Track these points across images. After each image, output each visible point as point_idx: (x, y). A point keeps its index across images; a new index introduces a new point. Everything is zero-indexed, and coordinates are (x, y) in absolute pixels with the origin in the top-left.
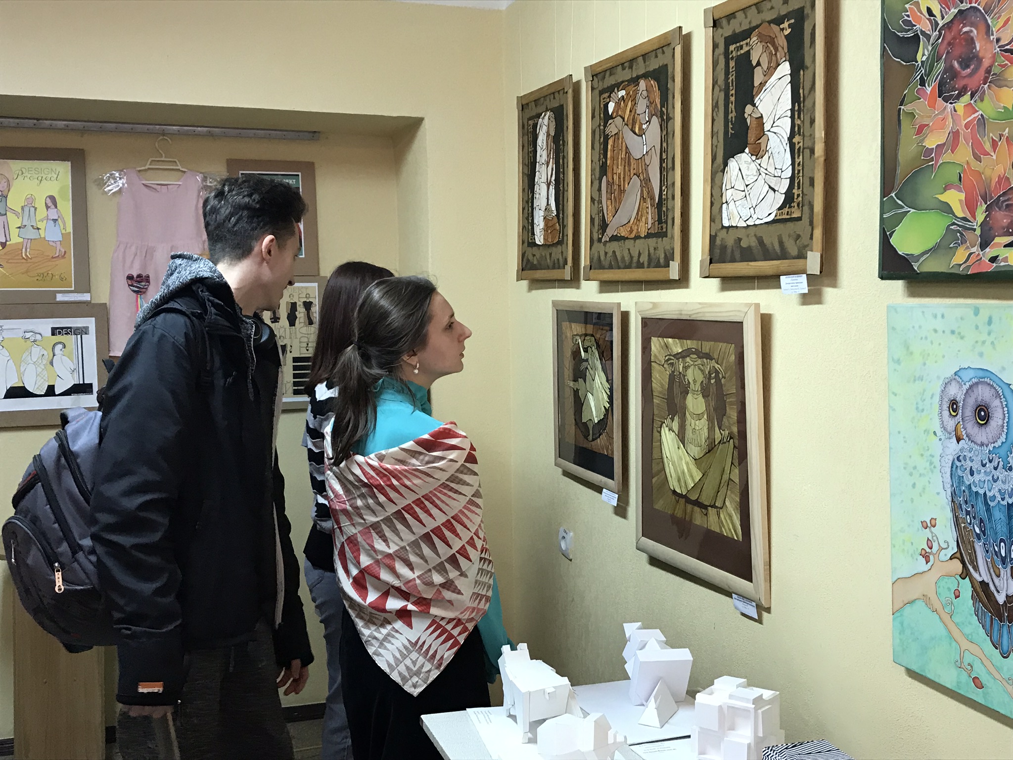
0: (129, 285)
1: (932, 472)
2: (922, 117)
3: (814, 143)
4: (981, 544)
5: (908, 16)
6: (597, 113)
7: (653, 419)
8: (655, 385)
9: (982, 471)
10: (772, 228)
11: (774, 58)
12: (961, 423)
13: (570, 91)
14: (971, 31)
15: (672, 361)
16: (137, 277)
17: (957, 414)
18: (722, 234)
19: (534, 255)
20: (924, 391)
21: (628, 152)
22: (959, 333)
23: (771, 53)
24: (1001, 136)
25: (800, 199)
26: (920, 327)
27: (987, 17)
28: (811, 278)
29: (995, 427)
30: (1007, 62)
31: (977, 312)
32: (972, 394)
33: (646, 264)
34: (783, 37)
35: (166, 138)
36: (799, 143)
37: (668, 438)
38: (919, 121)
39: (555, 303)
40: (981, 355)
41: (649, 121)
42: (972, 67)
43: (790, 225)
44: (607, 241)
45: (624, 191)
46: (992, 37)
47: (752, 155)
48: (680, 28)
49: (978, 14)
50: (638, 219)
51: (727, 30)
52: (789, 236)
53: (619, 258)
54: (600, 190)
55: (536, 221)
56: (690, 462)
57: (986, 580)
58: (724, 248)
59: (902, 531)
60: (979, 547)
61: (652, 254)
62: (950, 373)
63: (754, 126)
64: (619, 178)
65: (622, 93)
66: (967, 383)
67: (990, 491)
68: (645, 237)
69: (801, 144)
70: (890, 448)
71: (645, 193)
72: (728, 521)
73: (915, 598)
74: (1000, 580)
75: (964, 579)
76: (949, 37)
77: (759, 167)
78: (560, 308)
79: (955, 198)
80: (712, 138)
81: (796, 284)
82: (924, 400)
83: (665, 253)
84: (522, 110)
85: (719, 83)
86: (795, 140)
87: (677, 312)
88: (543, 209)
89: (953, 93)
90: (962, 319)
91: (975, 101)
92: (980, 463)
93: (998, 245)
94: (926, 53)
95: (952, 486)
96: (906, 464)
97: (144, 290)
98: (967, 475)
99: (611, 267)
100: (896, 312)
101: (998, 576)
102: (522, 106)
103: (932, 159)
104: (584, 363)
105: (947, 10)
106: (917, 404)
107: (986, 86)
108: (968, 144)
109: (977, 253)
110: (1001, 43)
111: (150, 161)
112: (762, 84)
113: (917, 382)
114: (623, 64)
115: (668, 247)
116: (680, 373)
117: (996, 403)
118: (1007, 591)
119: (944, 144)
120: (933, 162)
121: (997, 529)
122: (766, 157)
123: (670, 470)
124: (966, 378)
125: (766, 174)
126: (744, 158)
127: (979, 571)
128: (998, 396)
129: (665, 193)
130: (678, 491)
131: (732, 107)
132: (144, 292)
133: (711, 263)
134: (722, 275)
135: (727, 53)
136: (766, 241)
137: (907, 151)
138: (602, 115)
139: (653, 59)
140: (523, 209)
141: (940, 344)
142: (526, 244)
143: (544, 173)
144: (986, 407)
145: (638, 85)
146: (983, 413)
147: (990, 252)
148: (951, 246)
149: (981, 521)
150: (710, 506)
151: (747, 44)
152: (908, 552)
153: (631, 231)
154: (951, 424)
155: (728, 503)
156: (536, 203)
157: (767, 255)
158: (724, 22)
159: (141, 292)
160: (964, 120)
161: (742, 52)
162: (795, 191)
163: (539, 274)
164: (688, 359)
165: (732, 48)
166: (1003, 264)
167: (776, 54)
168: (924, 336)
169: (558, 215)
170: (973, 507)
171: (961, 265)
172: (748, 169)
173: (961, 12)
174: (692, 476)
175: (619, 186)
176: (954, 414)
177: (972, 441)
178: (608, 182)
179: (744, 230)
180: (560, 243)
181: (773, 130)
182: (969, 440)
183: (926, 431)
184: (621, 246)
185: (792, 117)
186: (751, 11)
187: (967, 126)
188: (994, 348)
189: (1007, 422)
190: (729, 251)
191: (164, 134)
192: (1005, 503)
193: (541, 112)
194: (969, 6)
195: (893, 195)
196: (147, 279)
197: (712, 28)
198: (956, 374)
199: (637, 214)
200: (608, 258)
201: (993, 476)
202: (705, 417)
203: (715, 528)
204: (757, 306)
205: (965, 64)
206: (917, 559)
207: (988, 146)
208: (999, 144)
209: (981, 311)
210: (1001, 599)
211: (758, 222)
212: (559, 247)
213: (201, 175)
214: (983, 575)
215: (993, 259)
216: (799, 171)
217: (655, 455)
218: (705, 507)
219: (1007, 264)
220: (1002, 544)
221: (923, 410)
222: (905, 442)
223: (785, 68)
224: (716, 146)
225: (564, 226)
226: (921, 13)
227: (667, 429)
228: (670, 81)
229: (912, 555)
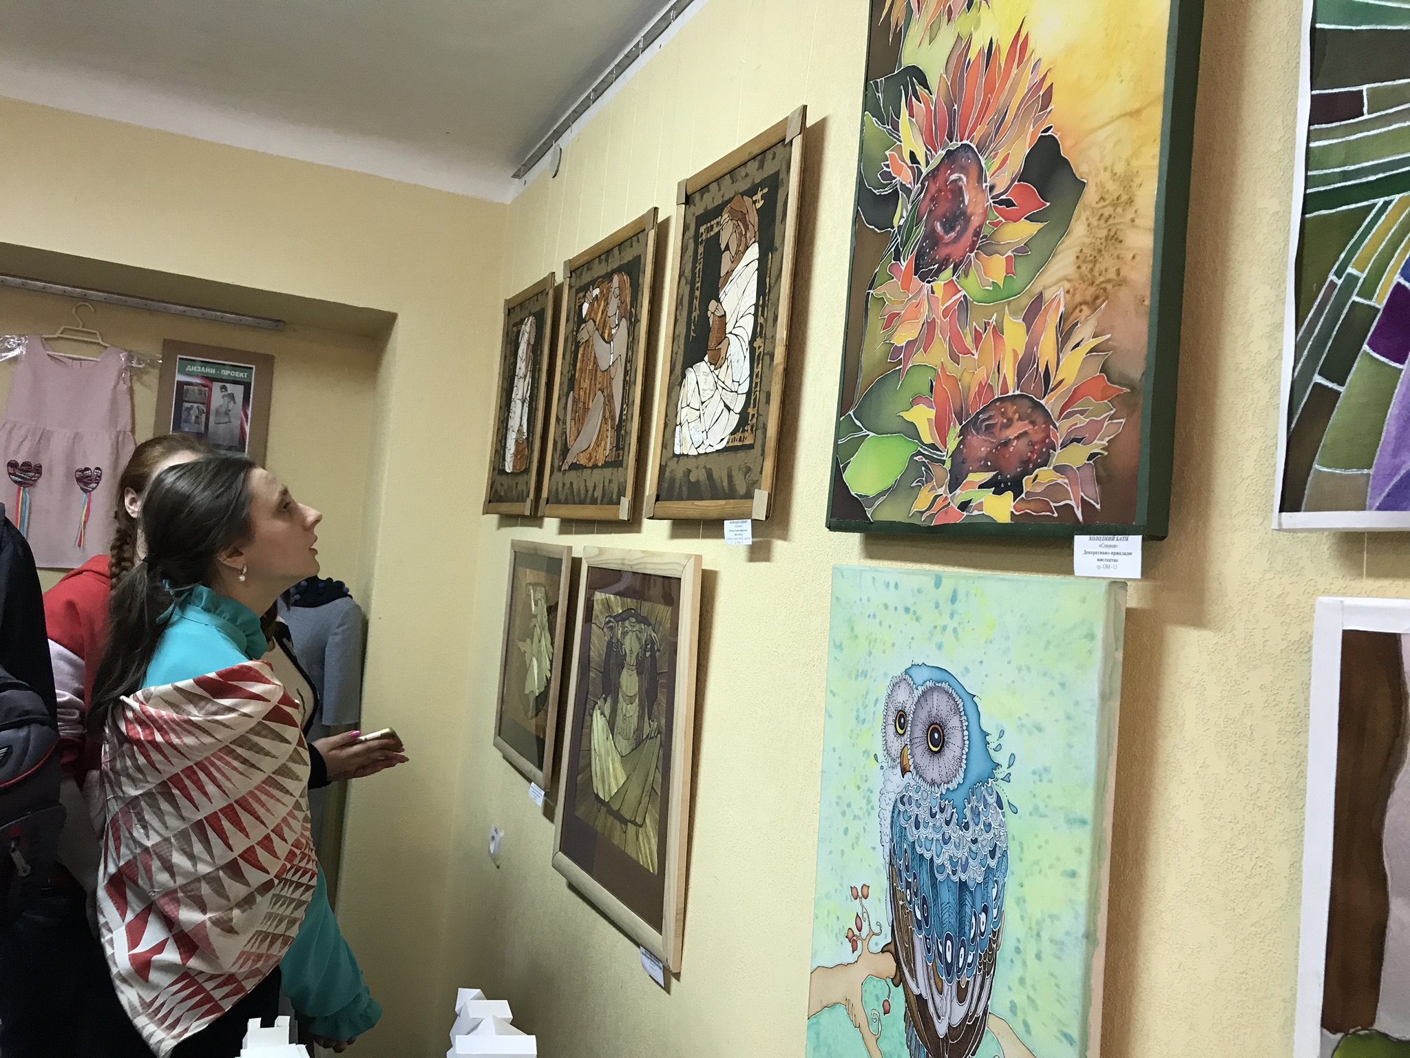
0: (10, 474)
1: (869, 814)
2: (892, 302)
3: (774, 347)
4: (921, 936)
5: (887, 166)
6: (572, 315)
7: (587, 698)
8: (593, 654)
9: (931, 824)
10: (723, 457)
11: (743, 239)
12: (909, 747)
13: (551, 293)
14: (960, 179)
15: (611, 624)
16: (22, 465)
17: (904, 733)
18: (672, 464)
19: (502, 485)
20: (867, 692)
21: (595, 363)
22: (915, 612)
23: (740, 234)
24: (987, 324)
25: (755, 420)
26: (869, 600)
27: (980, 158)
28: (755, 523)
29: (951, 758)
30: (1001, 218)
31: (938, 584)
32: (924, 704)
33: (599, 501)
34: (755, 211)
35: (86, 304)
36: (759, 347)
37: (599, 723)
38: (890, 308)
39: (514, 544)
40: (940, 646)
41: (618, 325)
42: (958, 228)
43: (741, 454)
44: (565, 470)
45: (589, 409)
46: (984, 185)
47: (711, 364)
48: (656, 209)
49: (970, 154)
50: (598, 444)
51: (698, 209)
52: (739, 469)
53: (575, 490)
54: (565, 408)
55: (508, 445)
56: (616, 759)
57: (924, 995)
58: (672, 481)
59: (828, 896)
60: (918, 939)
61: (606, 488)
62: (898, 671)
63: (716, 327)
64: (585, 394)
65: (597, 291)
66: (919, 688)
67: (938, 856)
68: (602, 467)
69: (762, 349)
70: (823, 772)
71: (607, 411)
72: (647, 846)
73: (835, 1001)
74: (942, 999)
75: (897, 986)
76: (933, 189)
77: (716, 379)
78: (517, 550)
79: (922, 416)
80: (673, 342)
81: (739, 533)
82: (867, 706)
83: (619, 489)
84: (509, 315)
85: (686, 275)
86: (756, 345)
87: (620, 562)
88: (516, 430)
89: (932, 267)
90: (919, 591)
91: (958, 278)
92: (928, 812)
93: (972, 482)
94: (905, 215)
95: (892, 840)
96: (839, 798)
97: (31, 482)
98: (911, 827)
99: (566, 502)
100: (843, 576)
101: (941, 992)
102: (509, 310)
103: (900, 362)
104: (533, 619)
105: (933, 152)
106: (858, 710)
107: (973, 254)
108: (945, 340)
109: (944, 496)
110: (995, 192)
111: (62, 328)
112: (729, 274)
113: (860, 678)
114: (600, 256)
115: (622, 480)
116: (618, 640)
117: (954, 722)
118: (949, 1018)
119: (917, 339)
120: (901, 366)
121: (945, 917)
122: (724, 367)
123: (596, 766)
124: (919, 681)
125: (723, 388)
126: (703, 367)
127: (916, 978)
128: (957, 711)
129: (625, 412)
130: (601, 796)
131: (696, 303)
132: (32, 485)
133: (657, 500)
134: (674, 517)
135: (697, 235)
136: (716, 475)
137: (873, 352)
138: (576, 319)
139: (628, 249)
140: (498, 429)
141: (890, 627)
142: (496, 472)
143: (521, 388)
144: (941, 727)
145: (611, 281)
146: (936, 736)
147: (961, 495)
148: (914, 484)
149: (924, 901)
150: (630, 821)
151: (718, 223)
152: (832, 931)
153: (590, 459)
154: (896, 745)
155: (648, 821)
156: (511, 423)
157: (715, 493)
158: (697, 196)
159: (25, 483)
160: (943, 305)
161: (712, 233)
162: (751, 411)
163: (506, 507)
164: (627, 624)
165: (702, 229)
166: (976, 512)
167: (746, 234)
168: (872, 614)
169: (527, 438)
170: (915, 878)
171: (922, 513)
172: (705, 383)
173: (949, 153)
174: (616, 779)
175: (584, 403)
176: (900, 731)
177: (920, 776)
178: (574, 397)
179: (694, 460)
180: (527, 471)
181: (735, 331)
182: (917, 773)
183: (866, 752)
184: (578, 477)
185: (756, 315)
186: (725, 182)
187: (945, 315)
188: (957, 639)
189: (967, 753)
190: (677, 486)
191: (84, 298)
192: (955, 879)
193: (523, 317)
194: (960, 143)
195: (851, 413)
196: (38, 470)
197: (684, 206)
198: (906, 672)
199: (598, 436)
200: (565, 492)
201: (943, 834)
202: (637, 700)
203: (630, 851)
204: (699, 558)
205: (949, 227)
206: (842, 943)
207: (969, 341)
208: (984, 336)
209: (944, 581)
210: (942, 1029)
211: (710, 450)
212: (525, 476)
213: (126, 353)
214: (920, 986)
215: (964, 506)
216: (756, 383)
217: (584, 747)
218: (624, 821)
219: (981, 513)
220: (949, 943)
221: (864, 721)
222: (840, 764)
223: (753, 252)
224: (676, 353)
225: (532, 452)
226: (904, 161)
227: (599, 712)
228: (641, 275)
229: (836, 935)
